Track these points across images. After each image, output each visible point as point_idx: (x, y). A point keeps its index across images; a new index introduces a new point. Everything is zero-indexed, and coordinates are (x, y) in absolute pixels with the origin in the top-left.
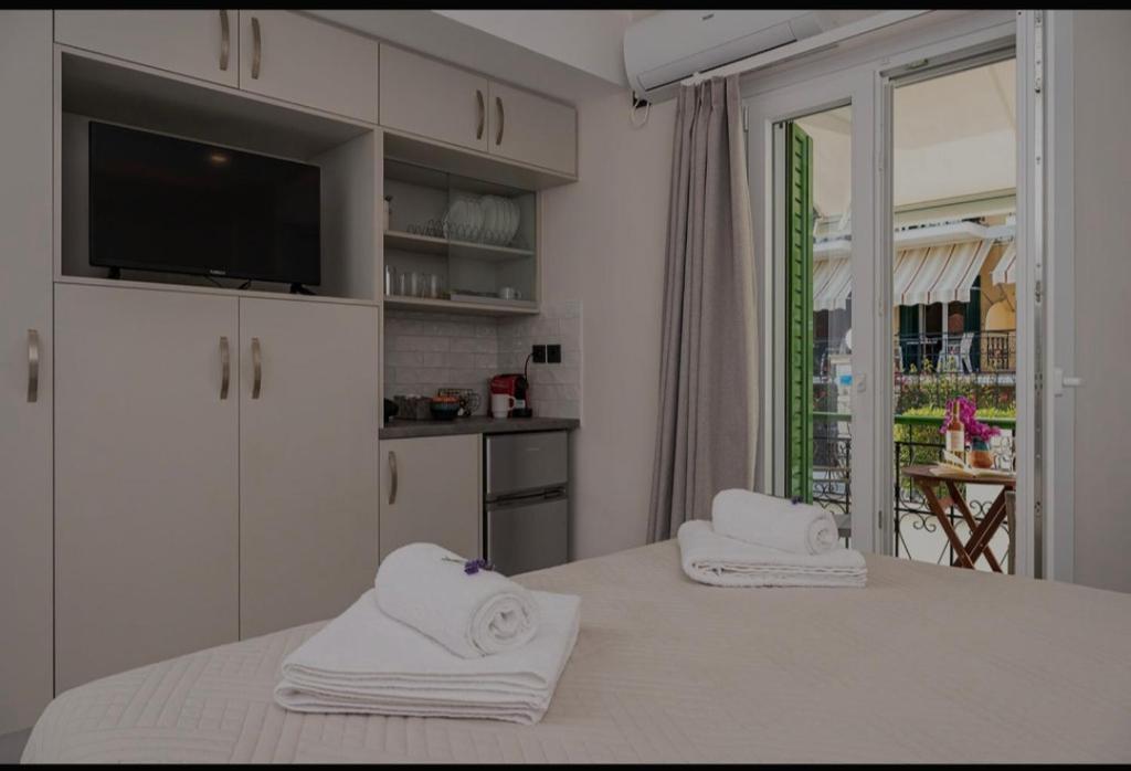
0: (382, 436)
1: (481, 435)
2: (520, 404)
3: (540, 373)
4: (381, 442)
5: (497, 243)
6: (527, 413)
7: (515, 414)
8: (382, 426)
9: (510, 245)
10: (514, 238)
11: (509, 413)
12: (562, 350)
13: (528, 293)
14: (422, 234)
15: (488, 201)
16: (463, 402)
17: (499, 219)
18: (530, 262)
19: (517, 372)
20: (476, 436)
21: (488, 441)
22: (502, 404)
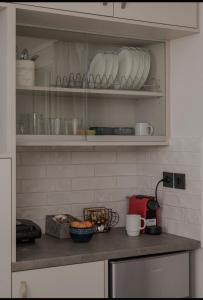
0: (14, 269)
1: (107, 262)
2: (151, 223)
3: (169, 196)
4: (15, 274)
5: (131, 89)
6: (158, 231)
7: (146, 232)
8: (14, 260)
9: (142, 89)
10: (147, 82)
11: (141, 232)
12: (187, 178)
13: (159, 129)
14: (62, 86)
15: (125, 52)
16: (103, 220)
17: (133, 66)
18: (160, 101)
19: (149, 194)
20: (102, 263)
21: (114, 265)
22: (133, 224)
